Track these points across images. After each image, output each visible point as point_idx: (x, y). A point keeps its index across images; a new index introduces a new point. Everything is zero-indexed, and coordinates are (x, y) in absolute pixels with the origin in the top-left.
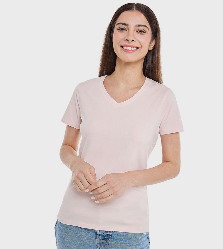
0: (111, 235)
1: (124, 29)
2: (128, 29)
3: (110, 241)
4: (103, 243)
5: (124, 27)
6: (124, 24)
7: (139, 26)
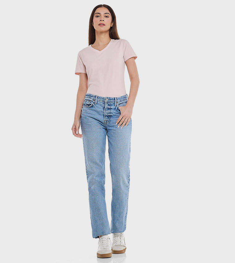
0: (112, 116)
1: (98, 16)
2: (101, 16)
3: (112, 119)
4: (108, 120)
5: (99, 15)
6: (99, 13)
7: (106, 13)
